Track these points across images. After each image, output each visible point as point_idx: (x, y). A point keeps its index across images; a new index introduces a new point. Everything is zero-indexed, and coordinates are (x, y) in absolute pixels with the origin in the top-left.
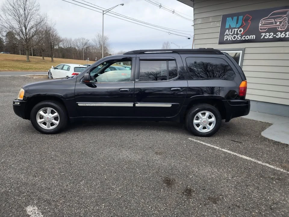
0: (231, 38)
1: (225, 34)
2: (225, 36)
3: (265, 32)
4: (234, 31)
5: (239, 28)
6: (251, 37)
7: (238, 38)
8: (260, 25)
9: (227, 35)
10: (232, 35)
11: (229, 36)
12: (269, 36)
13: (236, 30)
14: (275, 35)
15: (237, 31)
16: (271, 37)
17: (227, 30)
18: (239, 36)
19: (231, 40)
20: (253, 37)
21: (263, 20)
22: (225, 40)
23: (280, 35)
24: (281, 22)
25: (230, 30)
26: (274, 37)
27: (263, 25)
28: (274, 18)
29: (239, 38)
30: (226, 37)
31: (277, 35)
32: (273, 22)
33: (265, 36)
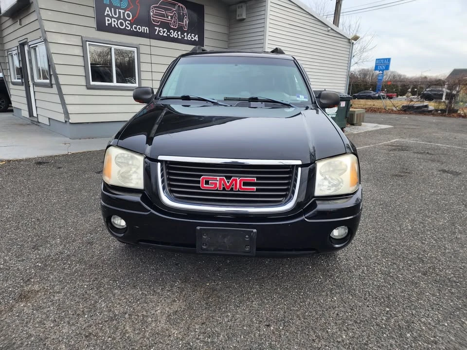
0: (117, 24)
1: (105, 14)
2: (107, 18)
3: (159, 26)
4: (120, 13)
5: (125, 10)
6: (144, 29)
7: (126, 25)
8: (152, 14)
9: (108, 15)
10: (118, 19)
11: (113, 19)
12: (164, 32)
13: (122, 11)
14: (168, 33)
15: (124, 13)
16: (165, 35)
17: (108, 8)
18: (128, 23)
19: (117, 27)
20: (147, 29)
21: (155, 7)
22: (107, 25)
23: (174, 34)
24: (172, 17)
25: (113, 9)
26: (168, 35)
27: (155, 15)
28: (166, 9)
29: (128, 27)
30: (108, 20)
31: (170, 33)
32: (164, 14)
33: (159, 31)
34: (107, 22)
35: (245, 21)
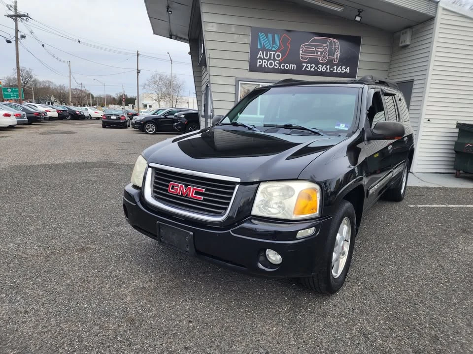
0: (267, 65)
1: (258, 57)
2: (258, 60)
3: (307, 63)
4: (270, 54)
5: (276, 51)
6: (292, 66)
7: (275, 65)
8: (301, 52)
9: (260, 58)
10: (268, 60)
11: (264, 61)
12: (311, 67)
13: (273, 53)
14: (316, 68)
15: (274, 55)
16: (312, 70)
17: (261, 52)
18: (277, 63)
19: (266, 67)
20: (294, 66)
21: (304, 46)
22: (258, 66)
23: (322, 69)
24: (322, 52)
25: (265, 52)
26: (315, 70)
27: (304, 52)
28: (315, 46)
29: (277, 66)
30: (260, 62)
31: (318, 68)
32: (314, 51)
33: (307, 67)
34: (258, 64)
35: (409, 47)
